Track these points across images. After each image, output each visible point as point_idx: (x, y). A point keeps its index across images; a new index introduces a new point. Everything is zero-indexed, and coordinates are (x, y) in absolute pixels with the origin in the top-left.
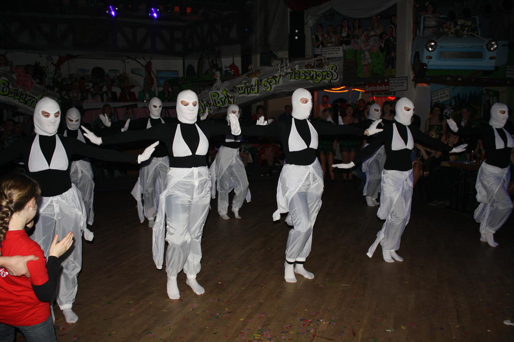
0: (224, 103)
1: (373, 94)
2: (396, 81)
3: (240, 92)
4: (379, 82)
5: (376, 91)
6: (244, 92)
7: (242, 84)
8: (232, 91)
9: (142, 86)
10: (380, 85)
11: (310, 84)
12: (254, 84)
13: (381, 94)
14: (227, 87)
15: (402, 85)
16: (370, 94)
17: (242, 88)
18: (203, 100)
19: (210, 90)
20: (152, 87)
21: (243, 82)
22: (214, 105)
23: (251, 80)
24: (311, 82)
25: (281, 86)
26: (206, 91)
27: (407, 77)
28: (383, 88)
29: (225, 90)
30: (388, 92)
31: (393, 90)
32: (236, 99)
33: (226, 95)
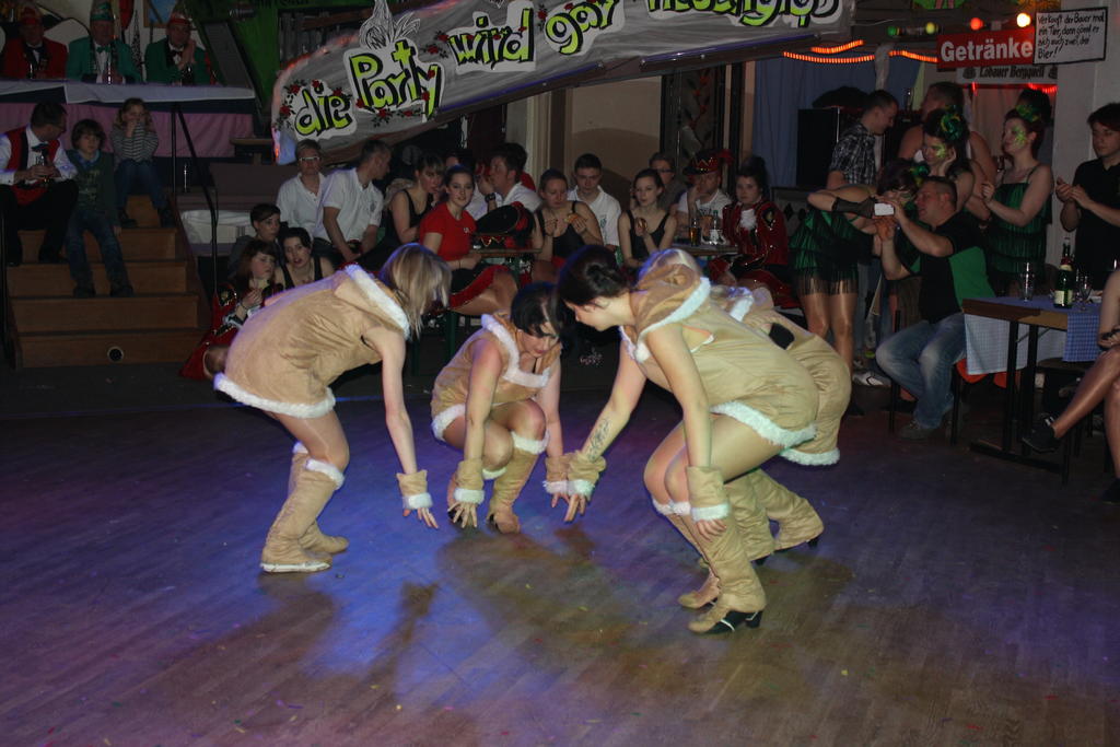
0: (399, 95)
1: (969, 74)
2: (1062, 26)
3: (461, 55)
4: (996, 25)
5: (983, 63)
6: (479, 55)
7: (469, 24)
8: (432, 49)
9: (88, 23)
10: (1001, 37)
11: (734, 28)
12: (515, 27)
13: (1000, 73)
14: (413, 35)
15: (1085, 41)
16: (960, 71)
17: (470, 38)
18: (320, 81)
19: (346, 46)
20: (125, 25)
21: (476, 15)
22: (360, 104)
23: (505, 10)
24: (735, 21)
25: (620, 37)
26: (333, 46)
27: (1106, 8)
28: (1011, 49)
29: (406, 45)
30: (1029, 66)
31: (1051, 60)
32: (448, 81)
33: (407, 65)
